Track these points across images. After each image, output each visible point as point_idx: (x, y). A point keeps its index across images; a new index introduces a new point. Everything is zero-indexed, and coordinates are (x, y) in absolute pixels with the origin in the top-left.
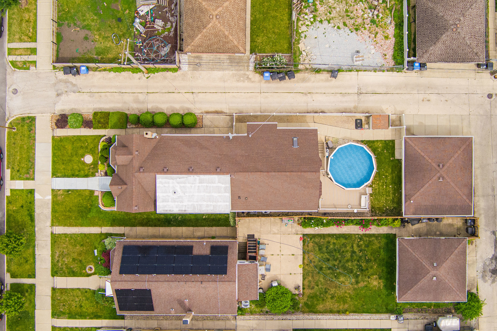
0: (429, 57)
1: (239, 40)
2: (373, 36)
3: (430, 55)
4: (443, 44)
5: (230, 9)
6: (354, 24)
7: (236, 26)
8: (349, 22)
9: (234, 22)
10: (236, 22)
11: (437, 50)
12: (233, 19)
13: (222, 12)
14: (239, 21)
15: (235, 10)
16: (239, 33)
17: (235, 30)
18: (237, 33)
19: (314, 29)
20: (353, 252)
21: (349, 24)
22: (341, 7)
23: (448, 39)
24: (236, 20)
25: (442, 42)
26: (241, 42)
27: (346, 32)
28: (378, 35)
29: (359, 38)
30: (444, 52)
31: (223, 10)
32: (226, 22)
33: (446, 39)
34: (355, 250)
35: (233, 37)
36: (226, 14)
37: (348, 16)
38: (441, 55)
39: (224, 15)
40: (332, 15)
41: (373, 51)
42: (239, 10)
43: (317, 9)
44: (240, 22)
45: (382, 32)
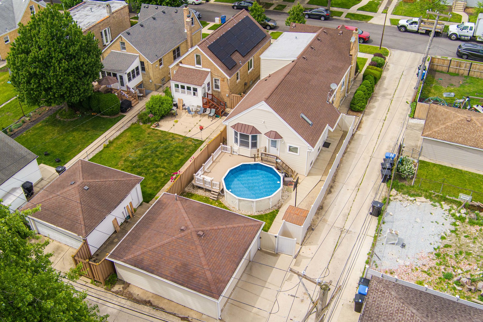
0: (378, 290)
1: (438, 134)
2: (426, 270)
3: (380, 292)
4: (397, 310)
5: (479, 132)
6: (448, 255)
7: (456, 134)
8: (451, 252)
9: (461, 133)
10: (461, 135)
11: (387, 302)
12: (466, 133)
13: (474, 125)
14: (462, 138)
15: (477, 137)
16: (447, 135)
17: (452, 132)
18: (447, 133)
19: (444, 216)
20: (157, 166)
21: (448, 250)
22: (475, 248)
23: (407, 317)
24: (463, 136)
25: (403, 308)
26: (436, 135)
27: (435, 243)
28: (425, 275)
29: (425, 254)
30: (382, 310)
31: (477, 126)
32: (462, 126)
33: (408, 313)
34: (159, 168)
35: (443, 129)
36: (472, 128)
37: (461, 253)
38: (378, 307)
39: (471, 126)
40: (462, 237)
41: (401, 262)
42: (476, 141)
43: (474, 226)
44: (460, 139)
45: (430, 280)
